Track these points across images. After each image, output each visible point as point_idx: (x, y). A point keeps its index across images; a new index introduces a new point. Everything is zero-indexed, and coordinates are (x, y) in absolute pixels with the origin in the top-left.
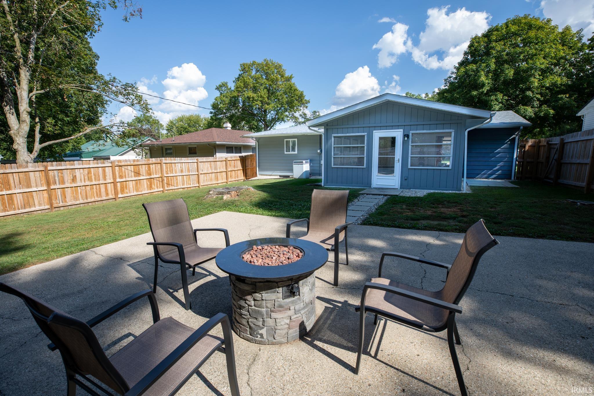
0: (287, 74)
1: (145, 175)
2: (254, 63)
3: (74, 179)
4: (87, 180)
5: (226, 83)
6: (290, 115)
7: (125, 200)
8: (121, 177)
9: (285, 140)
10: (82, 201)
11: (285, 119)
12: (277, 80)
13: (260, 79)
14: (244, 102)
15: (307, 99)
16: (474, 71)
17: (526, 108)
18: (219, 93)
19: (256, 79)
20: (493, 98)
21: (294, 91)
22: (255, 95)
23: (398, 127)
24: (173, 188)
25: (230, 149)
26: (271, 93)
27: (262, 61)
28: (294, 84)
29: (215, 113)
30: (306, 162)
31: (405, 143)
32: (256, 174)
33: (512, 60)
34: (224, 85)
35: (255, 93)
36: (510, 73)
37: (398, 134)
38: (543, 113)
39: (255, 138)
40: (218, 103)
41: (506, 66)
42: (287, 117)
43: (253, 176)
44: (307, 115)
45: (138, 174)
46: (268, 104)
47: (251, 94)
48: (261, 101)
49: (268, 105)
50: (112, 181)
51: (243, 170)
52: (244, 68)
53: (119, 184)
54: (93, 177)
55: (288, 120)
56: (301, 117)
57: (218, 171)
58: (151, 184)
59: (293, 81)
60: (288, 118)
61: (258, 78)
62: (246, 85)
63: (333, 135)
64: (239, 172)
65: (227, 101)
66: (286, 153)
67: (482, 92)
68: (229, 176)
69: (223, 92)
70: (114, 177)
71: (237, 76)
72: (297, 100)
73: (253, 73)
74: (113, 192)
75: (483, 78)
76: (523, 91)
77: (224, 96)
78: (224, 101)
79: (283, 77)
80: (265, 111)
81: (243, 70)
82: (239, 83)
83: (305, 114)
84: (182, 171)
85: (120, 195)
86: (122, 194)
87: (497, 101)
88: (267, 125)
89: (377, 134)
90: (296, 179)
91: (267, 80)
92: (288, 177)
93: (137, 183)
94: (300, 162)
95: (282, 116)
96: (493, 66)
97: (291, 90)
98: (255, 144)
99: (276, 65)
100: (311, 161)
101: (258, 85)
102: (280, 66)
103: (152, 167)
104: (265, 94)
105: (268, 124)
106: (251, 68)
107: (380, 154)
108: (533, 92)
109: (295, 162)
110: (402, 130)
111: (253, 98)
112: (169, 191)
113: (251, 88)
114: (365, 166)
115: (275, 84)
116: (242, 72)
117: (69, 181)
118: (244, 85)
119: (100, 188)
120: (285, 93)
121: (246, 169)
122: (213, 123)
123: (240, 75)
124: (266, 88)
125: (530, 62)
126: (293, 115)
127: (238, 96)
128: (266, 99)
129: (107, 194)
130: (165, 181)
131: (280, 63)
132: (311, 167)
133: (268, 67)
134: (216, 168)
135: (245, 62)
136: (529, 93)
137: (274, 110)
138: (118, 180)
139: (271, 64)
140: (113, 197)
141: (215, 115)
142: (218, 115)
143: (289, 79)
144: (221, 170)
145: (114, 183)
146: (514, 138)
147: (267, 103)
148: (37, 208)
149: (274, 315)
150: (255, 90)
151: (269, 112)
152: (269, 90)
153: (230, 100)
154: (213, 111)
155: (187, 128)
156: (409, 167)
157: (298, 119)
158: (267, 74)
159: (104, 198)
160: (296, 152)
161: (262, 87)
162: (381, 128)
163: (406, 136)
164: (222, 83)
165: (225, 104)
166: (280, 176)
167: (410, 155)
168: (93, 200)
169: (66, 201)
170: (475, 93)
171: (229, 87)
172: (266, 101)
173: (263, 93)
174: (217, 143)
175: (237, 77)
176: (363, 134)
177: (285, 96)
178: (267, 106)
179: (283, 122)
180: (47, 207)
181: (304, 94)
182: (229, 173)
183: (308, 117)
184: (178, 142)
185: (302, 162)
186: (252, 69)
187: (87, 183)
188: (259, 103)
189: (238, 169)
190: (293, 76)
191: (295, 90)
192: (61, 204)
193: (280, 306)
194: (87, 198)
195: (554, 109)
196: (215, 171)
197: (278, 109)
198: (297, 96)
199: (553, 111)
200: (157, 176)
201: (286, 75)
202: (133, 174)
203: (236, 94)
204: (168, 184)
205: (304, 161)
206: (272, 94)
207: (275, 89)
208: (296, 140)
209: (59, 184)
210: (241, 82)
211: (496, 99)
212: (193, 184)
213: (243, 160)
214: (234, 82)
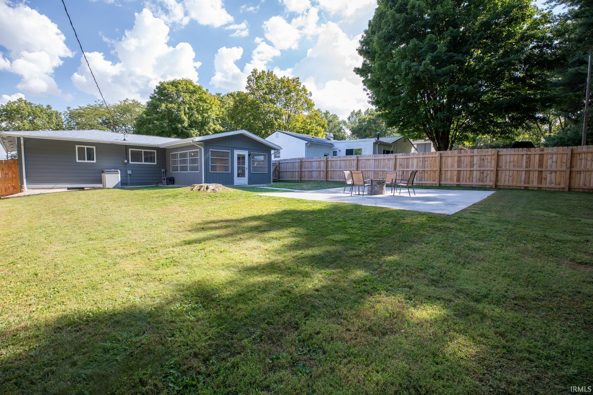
9: (77, 146)
23: (245, 149)
31: (249, 160)
32: (20, 188)
37: (245, 153)
63: (210, 150)
66: (78, 161)
89: (237, 153)
107: (238, 164)
110: (247, 151)
114: (230, 172)
156: (252, 172)
160: (96, 161)
162: (238, 149)
163: (249, 155)
166: (68, 189)
167: (252, 166)
176: (228, 151)
208: (94, 147)
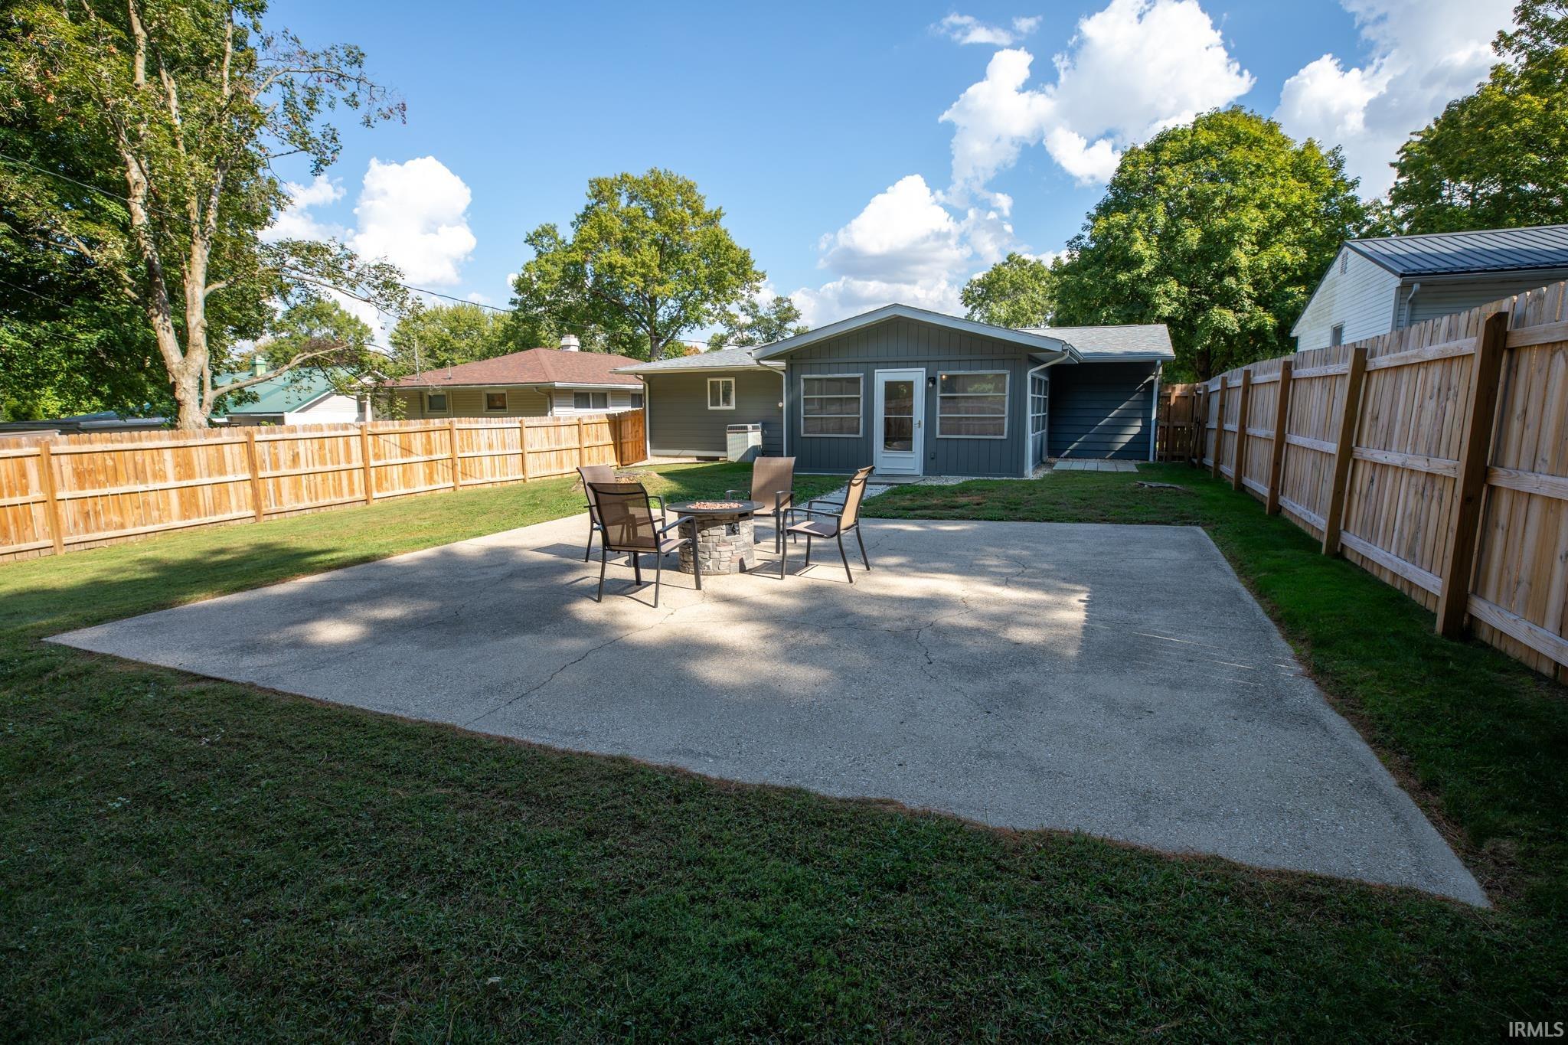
0: (708, 207)
1: (420, 453)
2: (624, 179)
3: (295, 458)
4: (317, 463)
5: (554, 228)
6: (715, 309)
7: (386, 505)
8: (377, 457)
9: (709, 380)
10: (308, 504)
11: (705, 319)
12: (683, 222)
13: (641, 219)
14: (598, 277)
15: (760, 271)
16: (1123, 229)
17: (1224, 312)
18: (535, 253)
19: (630, 221)
20: (1159, 288)
21: (727, 250)
22: (628, 261)
23: (916, 363)
24: (474, 481)
25: (582, 398)
26: (669, 254)
27: (645, 173)
28: (725, 231)
29: (523, 303)
30: (754, 428)
31: (929, 394)
32: (645, 453)
33: (1198, 208)
34: (548, 231)
35: (629, 255)
36: (1193, 237)
37: (917, 376)
38: (1254, 323)
39: (644, 375)
40: (530, 278)
41: (1186, 222)
42: (709, 314)
43: (637, 459)
44: (760, 309)
45: (407, 450)
46: (661, 282)
47: (618, 258)
48: (643, 276)
49: (659, 285)
50: (360, 464)
51: (615, 445)
52: (600, 192)
53: (373, 472)
54: (328, 456)
55: (710, 323)
56: (744, 313)
57: (564, 447)
58: (431, 474)
59: (723, 224)
60: (711, 318)
61: (636, 218)
62: (605, 235)
63: (803, 376)
64: (607, 448)
65: (556, 273)
66: (710, 408)
67: (1139, 276)
68: (586, 458)
69: (543, 250)
70: (365, 458)
71: (581, 210)
72: (732, 272)
73: (623, 201)
74: (363, 487)
75: (1139, 247)
76: (1220, 276)
77: (547, 261)
78: (547, 273)
79: (698, 214)
80: (652, 300)
81: (596, 197)
82: (587, 228)
83: (754, 306)
84: (490, 446)
85: (376, 495)
86: (378, 491)
87: (1168, 297)
88: (656, 334)
89: (882, 377)
90: (732, 463)
91: (659, 221)
92: (716, 459)
93: (404, 471)
94: (742, 428)
95: (696, 313)
96: (1161, 220)
97: (717, 248)
98: (641, 387)
99: (679, 183)
100: (765, 426)
101: (634, 235)
102: (691, 188)
103: (434, 436)
104: (652, 257)
105: (659, 331)
106: (617, 191)
107: (888, 410)
108: (1238, 279)
109: (731, 428)
110: (924, 369)
111: (623, 267)
112: (466, 488)
113: (616, 241)
114: (861, 435)
115: (678, 233)
116: (594, 201)
117: (288, 463)
118: (600, 234)
119: (340, 479)
120: (703, 254)
121: (621, 444)
122: (519, 327)
123: (587, 208)
124: (654, 242)
125: (1231, 215)
126: (723, 309)
127: (585, 261)
128: (656, 271)
129: (352, 491)
130: (459, 468)
131: (691, 178)
132: (764, 437)
133: (660, 190)
134: (558, 441)
135: (602, 176)
136: (1230, 281)
137: (676, 297)
138: (373, 463)
139: (667, 182)
140: (363, 496)
141: (524, 306)
142: (531, 307)
143: (712, 220)
144: (569, 446)
145: (365, 469)
146: (1152, 382)
147: (657, 281)
148: (235, 514)
149: (719, 549)
150: (627, 246)
151: (664, 303)
152: (661, 249)
153: (564, 271)
154: (518, 297)
155: (448, 341)
156: (938, 436)
157: (737, 317)
158: (657, 206)
159: (347, 499)
160: (732, 407)
161: (646, 240)
162: (887, 364)
163: (931, 380)
164: (543, 228)
165: (552, 281)
166: (699, 458)
167: (938, 415)
168: (327, 502)
169: (281, 503)
170: (1122, 277)
171: (560, 238)
172: (654, 275)
173: (649, 254)
174: (557, 384)
175: (580, 213)
176: (856, 375)
177: (703, 263)
178: (658, 289)
179: (698, 327)
180: (251, 513)
181: (752, 256)
182: (586, 452)
183: (762, 314)
184: (462, 381)
185: (746, 428)
186: (620, 194)
187: (318, 468)
188: (638, 280)
189: (605, 442)
190: (723, 211)
191: (729, 248)
192: (273, 508)
193: (724, 541)
194: (317, 499)
195: (1277, 317)
196: (558, 448)
197: (687, 293)
198: (732, 262)
199: (1272, 320)
200: (445, 456)
201: (706, 209)
202: (399, 450)
203: (578, 256)
204: (464, 474)
205: (750, 426)
206: (670, 256)
207: (678, 245)
208: (733, 380)
209: (271, 469)
210: (592, 228)
211: (1166, 293)
212: (512, 473)
213: (615, 422)
214: (573, 224)
